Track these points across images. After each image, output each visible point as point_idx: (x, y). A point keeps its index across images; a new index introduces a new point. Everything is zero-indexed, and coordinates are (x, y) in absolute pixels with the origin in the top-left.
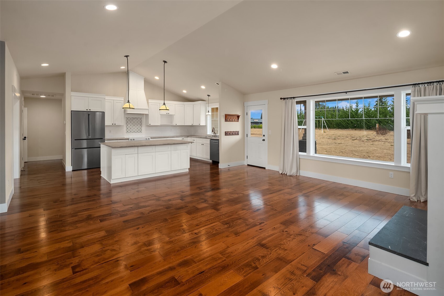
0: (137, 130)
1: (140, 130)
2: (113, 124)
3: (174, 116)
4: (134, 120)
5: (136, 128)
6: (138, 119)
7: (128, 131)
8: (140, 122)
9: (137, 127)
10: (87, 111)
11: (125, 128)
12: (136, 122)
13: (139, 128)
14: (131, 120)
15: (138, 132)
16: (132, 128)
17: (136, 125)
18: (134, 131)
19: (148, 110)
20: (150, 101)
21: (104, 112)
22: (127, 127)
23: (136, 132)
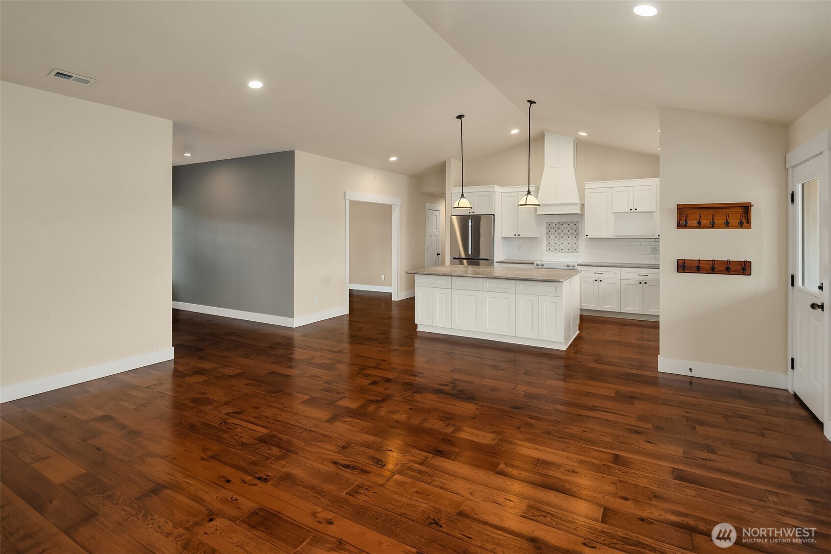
0: (568, 248)
1: (575, 248)
2: (515, 235)
3: (655, 214)
4: (562, 227)
5: (567, 243)
6: (571, 225)
7: (549, 247)
8: (573, 231)
9: (569, 241)
10: (469, 214)
11: (545, 243)
12: (567, 231)
13: (573, 243)
14: (556, 227)
15: (569, 251)
16: (557, 243)
17: (567, 237)
18: (562, 248)
19: (583, 205)
20: (587, 186)
21: (494, 215)
22: (549, 241)
23: (565, 252)
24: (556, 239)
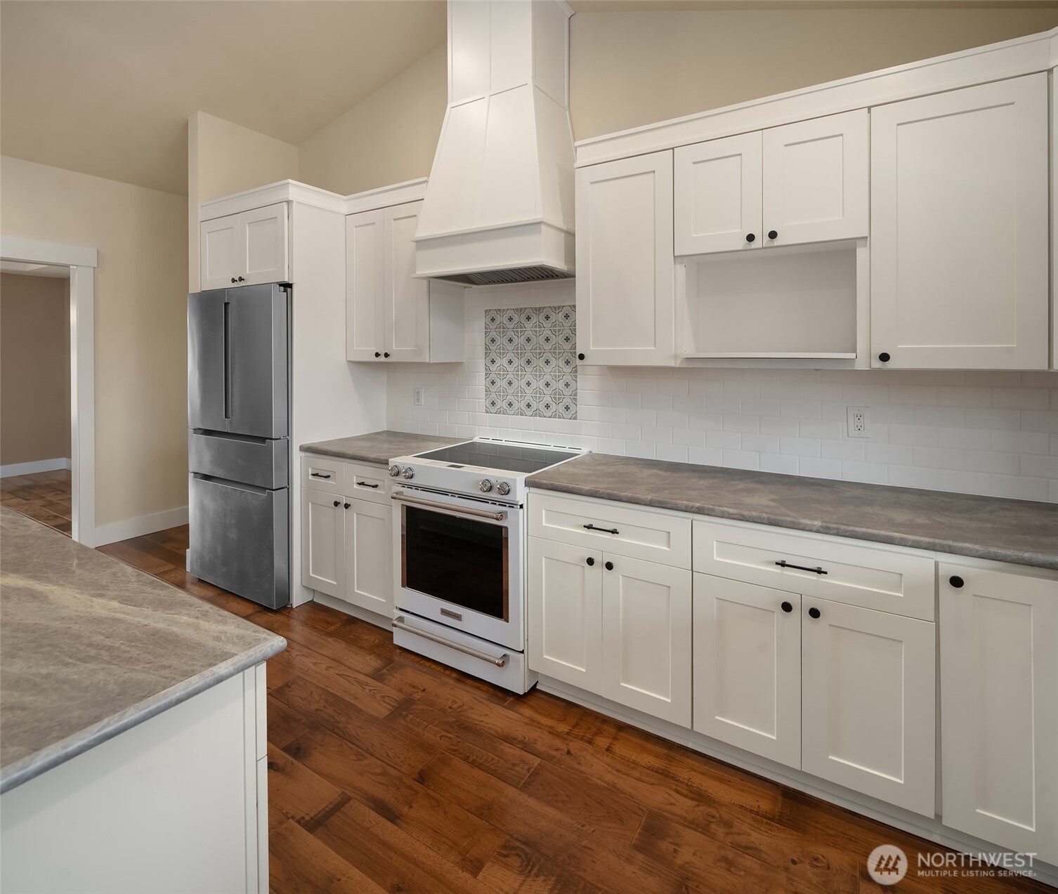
0: (547, 399)
1: (567, 401)
2: (378, 356)
4: (528, 325)
5: (541, 384)
6: (553, 317)
7: (494, 398)
9: (548, 378)
10: (233, 286)
11: (480, 382)
12: (541, 339)
13: (561, 385)
14: (510, 325)
15: (550, 413)
16: (515, 384)
17: (541, 363)
18: (529, 399)
19: (570, 235)
20: (583, 157)
21: (287, 286)
22: (493, 376)
23: (537, 414)
24: (510, 368)
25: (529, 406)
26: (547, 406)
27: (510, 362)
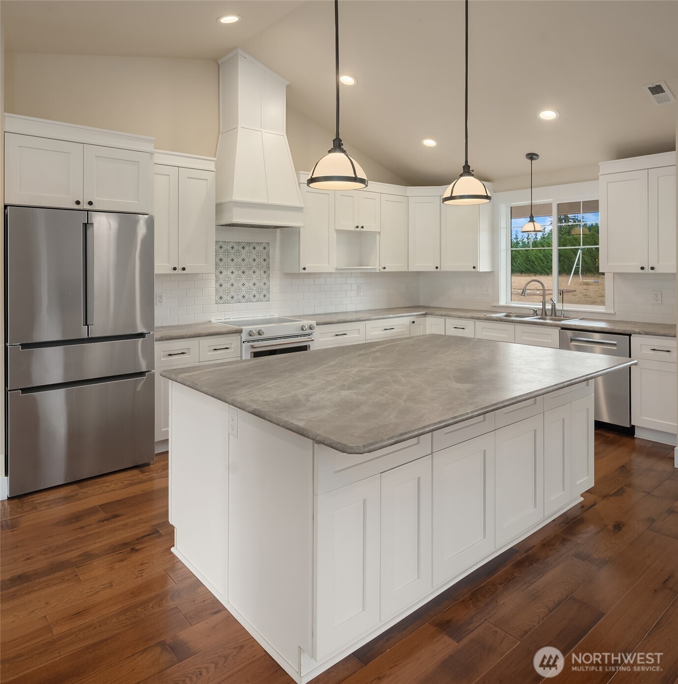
0: (254, 292)
1: (265, 292)
2: (175, 269)
3: (378, 236)
4: (243, 252)
5: (251, 284)
6: (258, 248)
7: (221, 294)
8: (262, 260)
9: (254, 281)
10: (77, 207)
11: (213, 284)
12: (251, 260)
13: (262, 284)
14: (232, 251)
15: (254, 300)
16: (236, 285)
17: (251, 272)
18: (243, 293)
20: (302, 179)
22: (221, 282)
23: (249, 301)
24: (232, 276)
25: (244, 297)
26: (254, 296)
27: (232, 273)
